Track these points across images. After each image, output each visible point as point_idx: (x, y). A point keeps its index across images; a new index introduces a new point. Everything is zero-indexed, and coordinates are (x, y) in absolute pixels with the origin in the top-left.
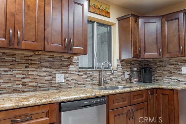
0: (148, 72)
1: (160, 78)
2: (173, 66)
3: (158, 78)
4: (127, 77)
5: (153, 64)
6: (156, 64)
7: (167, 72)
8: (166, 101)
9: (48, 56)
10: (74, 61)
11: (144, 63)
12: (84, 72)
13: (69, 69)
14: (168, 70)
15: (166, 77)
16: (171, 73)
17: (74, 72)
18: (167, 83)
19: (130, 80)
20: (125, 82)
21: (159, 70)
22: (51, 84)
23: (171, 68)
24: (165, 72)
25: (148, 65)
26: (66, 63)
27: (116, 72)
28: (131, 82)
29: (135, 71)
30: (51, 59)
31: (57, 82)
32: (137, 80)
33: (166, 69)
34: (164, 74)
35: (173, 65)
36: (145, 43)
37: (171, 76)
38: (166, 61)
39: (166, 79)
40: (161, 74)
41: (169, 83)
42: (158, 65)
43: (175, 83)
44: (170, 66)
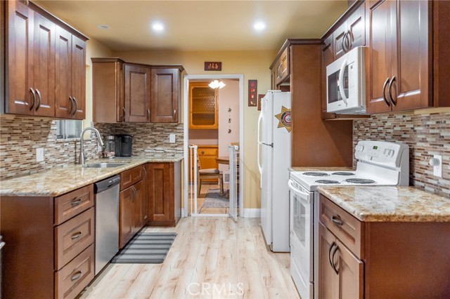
0: (127, 141)
1: (140, 149)
2: (159, 133)
3: (138, 149)
4: (100, 149)
5: (130, 130)
6: (135, 130)
7: (150, 141)
8: (160, 177)
9: (28, 121)
10: (52, 128)
11: (116, 127)
12: (61, 144)
13: (48, 140)
14: (151, 139)
15: (149, 148)
16: (155, 142)
17: (53, 145)
18: (149, 156)
19: (103, 154)
20: (97, 157)
21: (139, 139)
22: (32, 164)
23: (155, 135)
24: (147, 141)
25: (123, 130)
26: (45, 131)
27: (90, 142)
28: (104, 157)
29: (111, 140)
30: (31, 125)
31: (38, 161)
32: (113, 153)
33: (149, 137)
34: (146, 143)
35: (159, 131)
36: (130, 100)
37: (156, 146)
38: (149, 126)
39: (149, 150)
40: (143, 143)
41: (152, 155)
42: (137, 132)
43: (160, 155)
44: (154, 133)
